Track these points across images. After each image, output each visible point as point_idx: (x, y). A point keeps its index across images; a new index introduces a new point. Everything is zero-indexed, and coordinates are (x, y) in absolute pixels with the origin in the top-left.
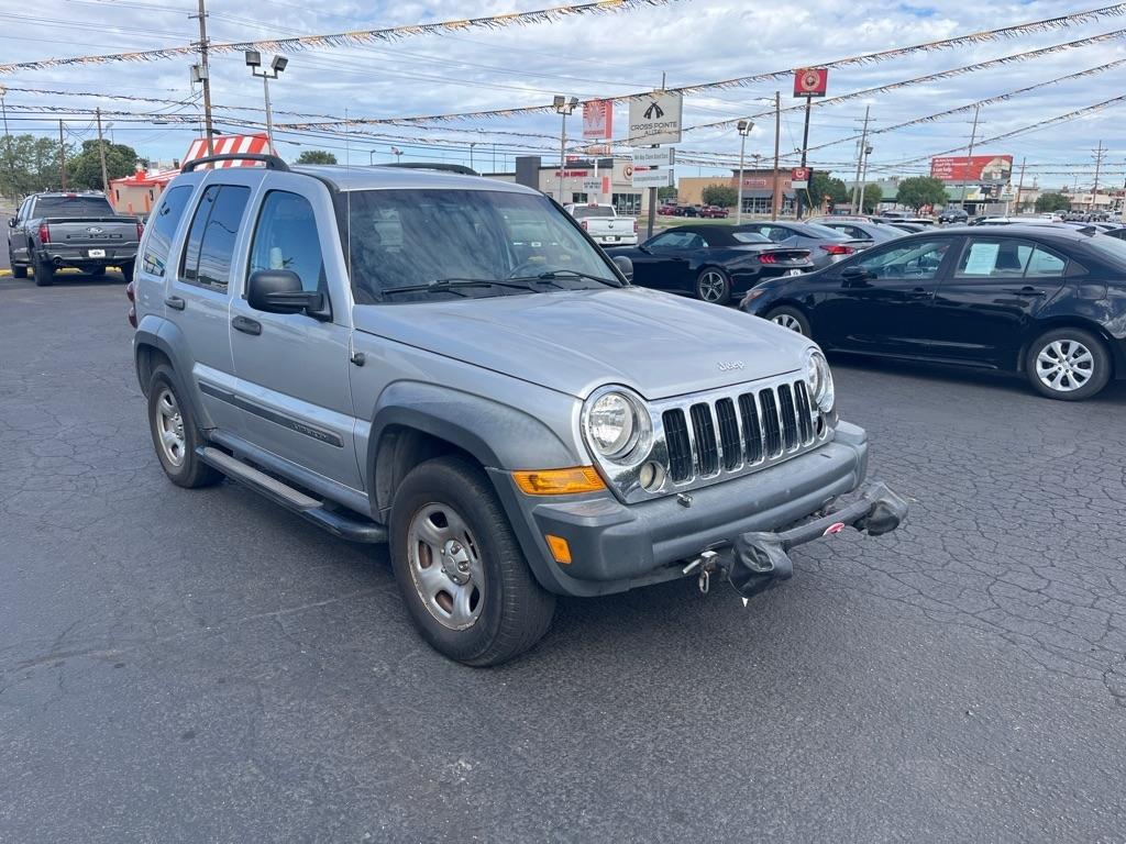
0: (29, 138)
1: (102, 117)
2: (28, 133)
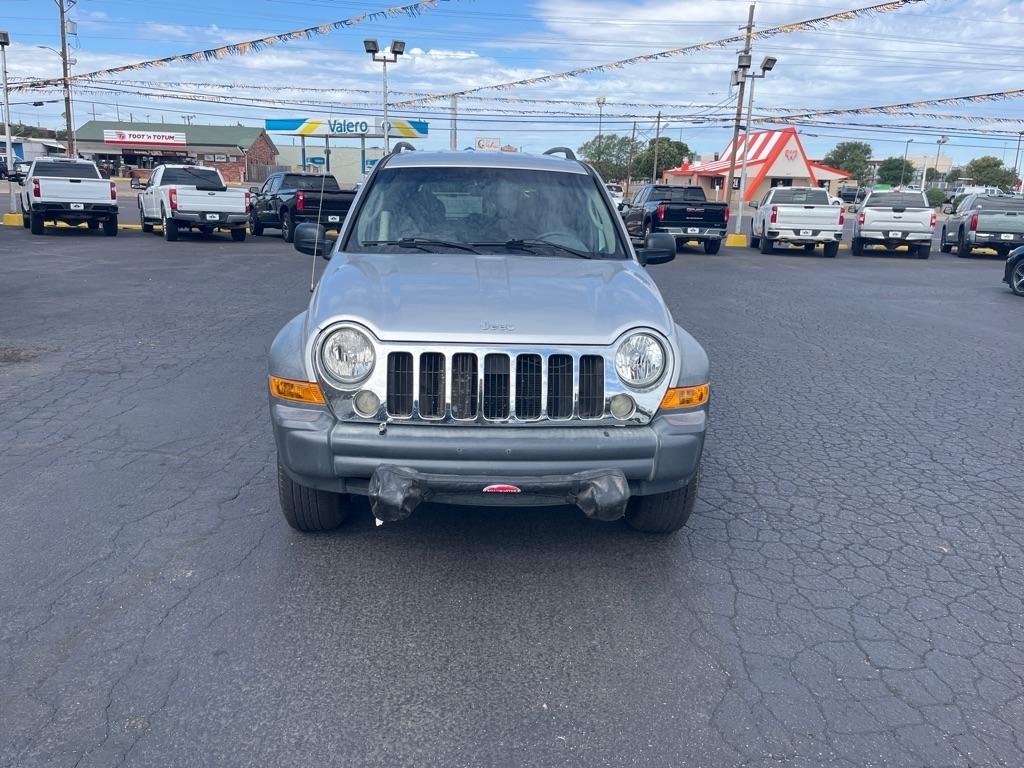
0: (614, 137)
1: (661, 120)
2: (614, 133)
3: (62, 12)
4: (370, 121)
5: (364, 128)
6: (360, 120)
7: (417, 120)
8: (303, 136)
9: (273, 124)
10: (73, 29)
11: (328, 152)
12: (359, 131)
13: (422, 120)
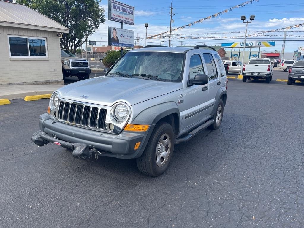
3: (171, 17)
4: (254, 42)
5: (251, 45)
6: (251, 42)
7: (271, 41)
8: (232, 48)
9: (223, 45)
10: (173, 21)
11: (240, 53)
12: (250, 46)
13: (273, 41)
